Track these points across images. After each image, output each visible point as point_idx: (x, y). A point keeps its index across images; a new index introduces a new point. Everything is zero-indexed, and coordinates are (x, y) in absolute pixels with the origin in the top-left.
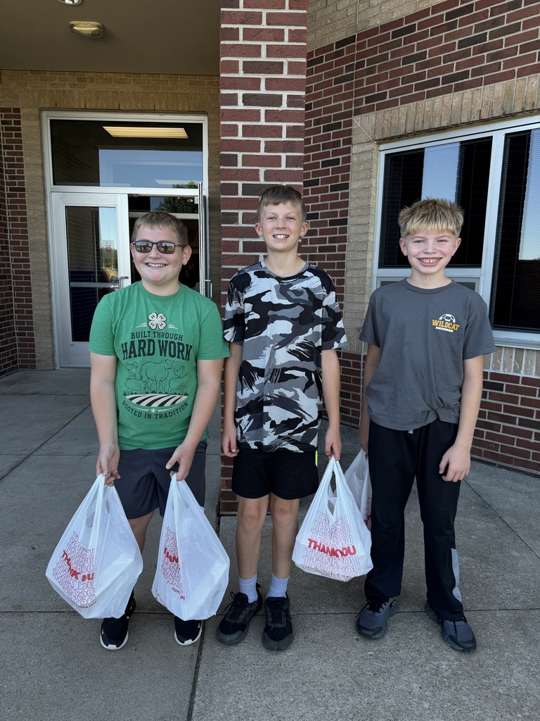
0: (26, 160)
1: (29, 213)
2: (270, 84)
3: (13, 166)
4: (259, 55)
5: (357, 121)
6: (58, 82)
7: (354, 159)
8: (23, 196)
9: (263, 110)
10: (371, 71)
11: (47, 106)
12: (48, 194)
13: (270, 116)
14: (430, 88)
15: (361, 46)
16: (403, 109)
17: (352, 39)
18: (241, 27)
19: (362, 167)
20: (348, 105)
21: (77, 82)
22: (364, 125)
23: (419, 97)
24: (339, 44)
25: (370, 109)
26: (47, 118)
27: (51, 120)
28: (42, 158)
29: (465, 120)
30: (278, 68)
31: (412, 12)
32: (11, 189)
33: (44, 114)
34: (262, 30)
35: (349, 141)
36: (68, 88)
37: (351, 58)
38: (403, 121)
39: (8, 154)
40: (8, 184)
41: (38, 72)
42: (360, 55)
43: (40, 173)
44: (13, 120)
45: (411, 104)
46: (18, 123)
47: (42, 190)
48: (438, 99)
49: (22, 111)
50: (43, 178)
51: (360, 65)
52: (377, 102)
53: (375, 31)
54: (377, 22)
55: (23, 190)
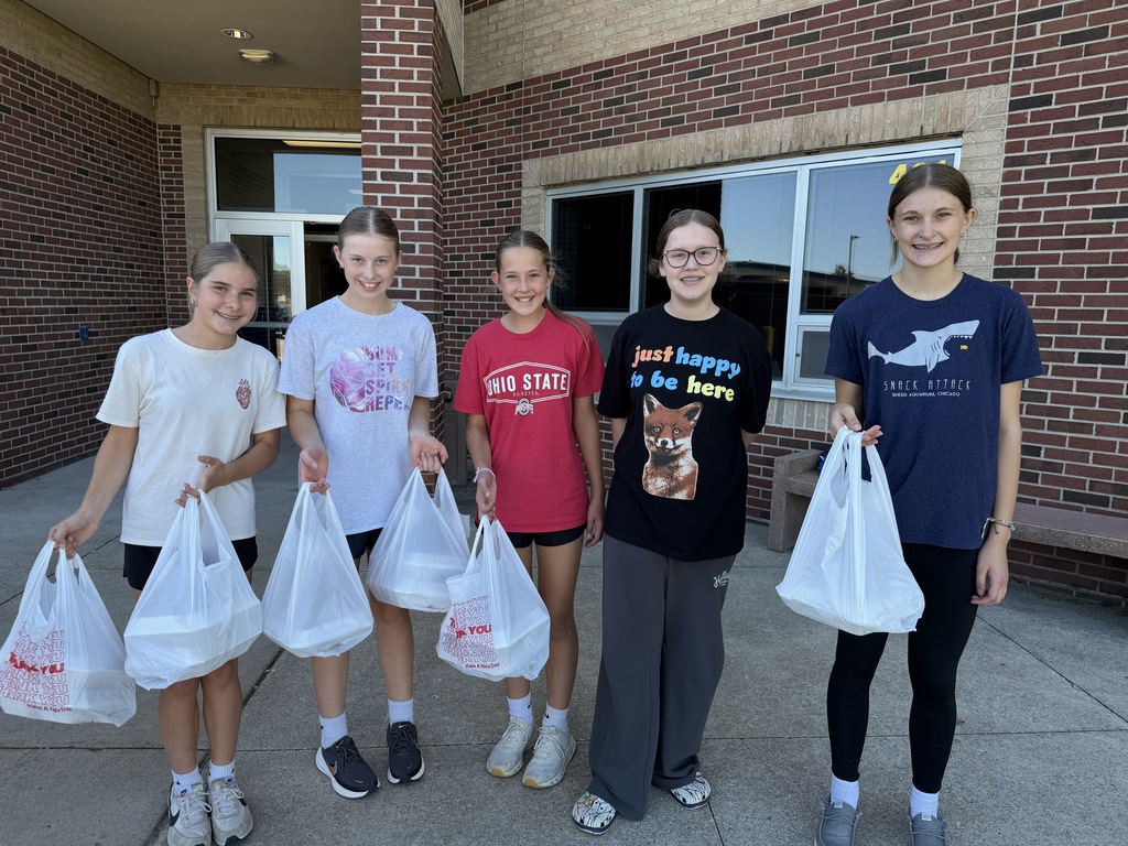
0: (187, 183)
1: (189, 243)
2: (403, 164)
3: (172, 189)
4: (393, 141)
5: (526, 164)
6: (224, 97)
7: (524, 202)
8: (183, 223)
9: (398, 184)
10: (536, 118)
11: (212, 123)
12: (211, 221)
13: (404, 189)
14: (584, 141)
15: (527, 92)
16: (562, 157)
17: (519, 85)
18: (378, 119)
19: (531, 212)
20: (518, 148)
21: (246, 97)
22: (532, 169)
23: (574, 149)
24: (510, 87)
25: (536, 155)
26: (211, 136)
27: (216, 138)
28: (205, 180)
29: (610, 174)
30: (409, 151)
31: (567, 68)
32: (169, 216)
33: (209, 131)
34: (395, 122)
35: (519, 185)
36: (235, 104)
37: (519, 103)
38: (563, 170)
39: (166, 175)
40: (165, 209)
41: (201, 86)
42: (528, 101)
43: (202, 198)
44: (172, 138)
45: (569, 154)
46: (179, 141)
47: (204, 217)
48: (590, 152)
49: (183, 129)
50: (206, 202)
51: (527, 110)
52: (541, 149)
53: (538, 80)
54: (540, 72)
55: (183, 216)
